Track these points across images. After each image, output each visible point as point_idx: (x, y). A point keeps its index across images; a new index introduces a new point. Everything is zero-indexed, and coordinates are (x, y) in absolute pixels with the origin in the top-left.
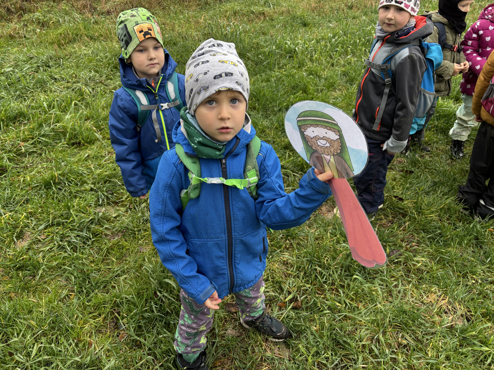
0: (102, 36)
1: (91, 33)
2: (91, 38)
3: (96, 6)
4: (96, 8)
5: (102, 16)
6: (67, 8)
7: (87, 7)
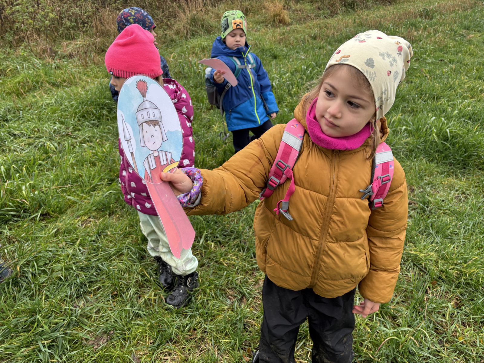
0: (65, 81)
1: (53, 79)
2: (54, 85)
3: (57, 50)
4: (57, 52)
5: (64, 60)
6: (25, 54)
7: (47, 52)
